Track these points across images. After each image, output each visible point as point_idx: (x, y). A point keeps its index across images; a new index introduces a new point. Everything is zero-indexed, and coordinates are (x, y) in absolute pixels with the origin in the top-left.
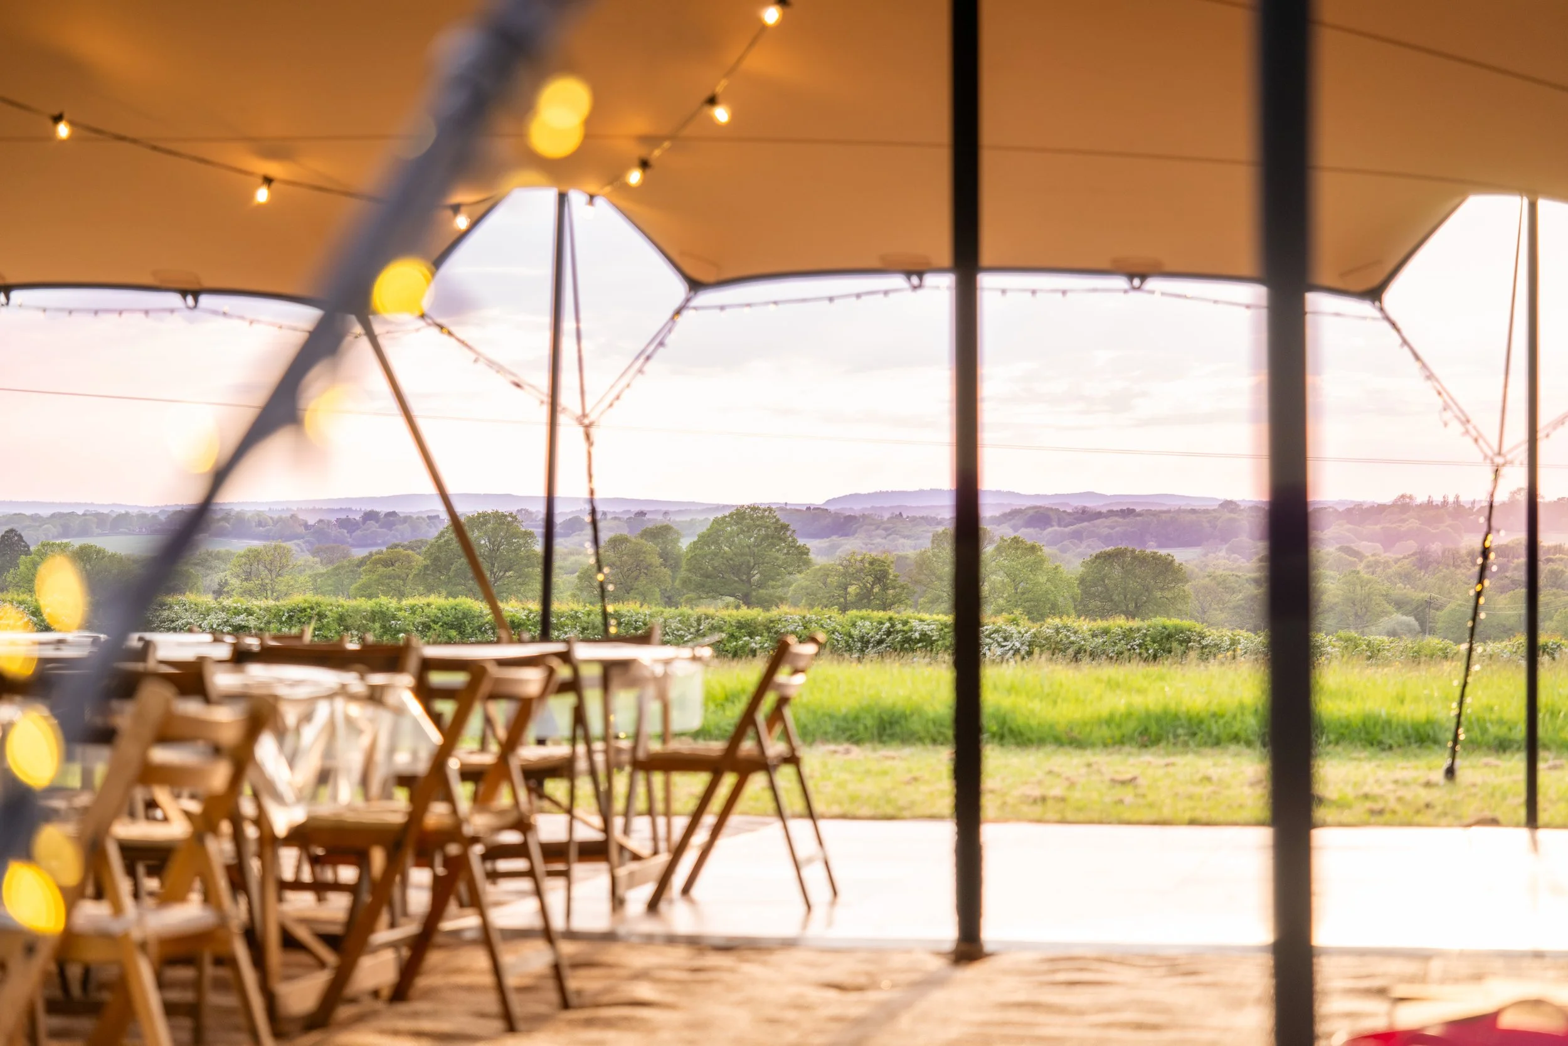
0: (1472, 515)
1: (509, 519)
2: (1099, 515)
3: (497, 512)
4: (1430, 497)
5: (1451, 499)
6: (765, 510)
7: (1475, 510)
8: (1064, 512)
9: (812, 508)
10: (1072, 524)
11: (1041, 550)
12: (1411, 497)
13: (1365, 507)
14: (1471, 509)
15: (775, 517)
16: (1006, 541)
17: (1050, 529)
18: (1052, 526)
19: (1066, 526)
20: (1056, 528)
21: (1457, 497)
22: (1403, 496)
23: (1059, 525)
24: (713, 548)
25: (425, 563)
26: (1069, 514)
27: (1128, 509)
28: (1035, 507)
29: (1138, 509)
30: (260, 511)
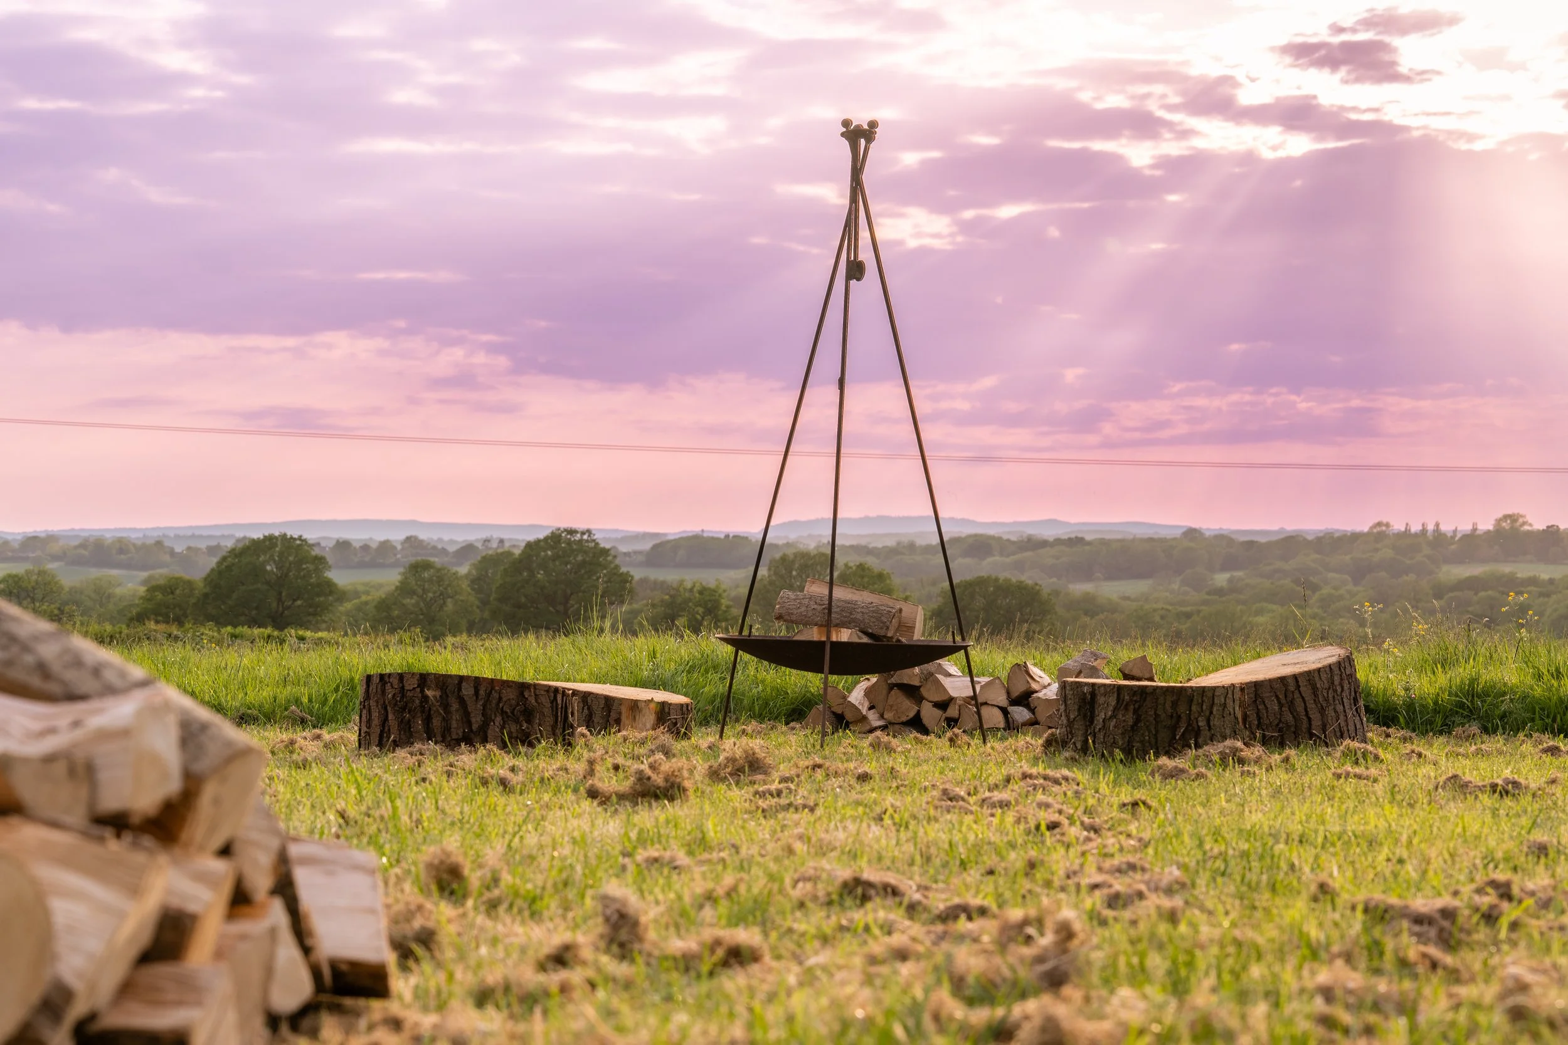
0: (1453, 544)
1: (298, 542)
2: (1044, 544)
3: (285, 535)
4: (1407, 524)
5: (1431, 527)
6: (583, 533)
7: (1457, 539)
8: (1008, 540)
9: (731, 535)
10: (1014, 554)
11: (890, 578)
12: (1387, 525)
13: (1336, 535)
14: (1453, 537)
15: (594, 540)
16: (851, 568)
17: (990, 560)
18: (994, 556)
19: (1008, 556)
20: (997, 558)
21: (1437, 525)
22: (1379, 524)
23: (1001, 555)
24: (525, 574)
25: (205, 591)
26: (1013, 543)
27: (1076, 537)
28: (976, 535)
29: (1088, 538)
30: (122, 538)
